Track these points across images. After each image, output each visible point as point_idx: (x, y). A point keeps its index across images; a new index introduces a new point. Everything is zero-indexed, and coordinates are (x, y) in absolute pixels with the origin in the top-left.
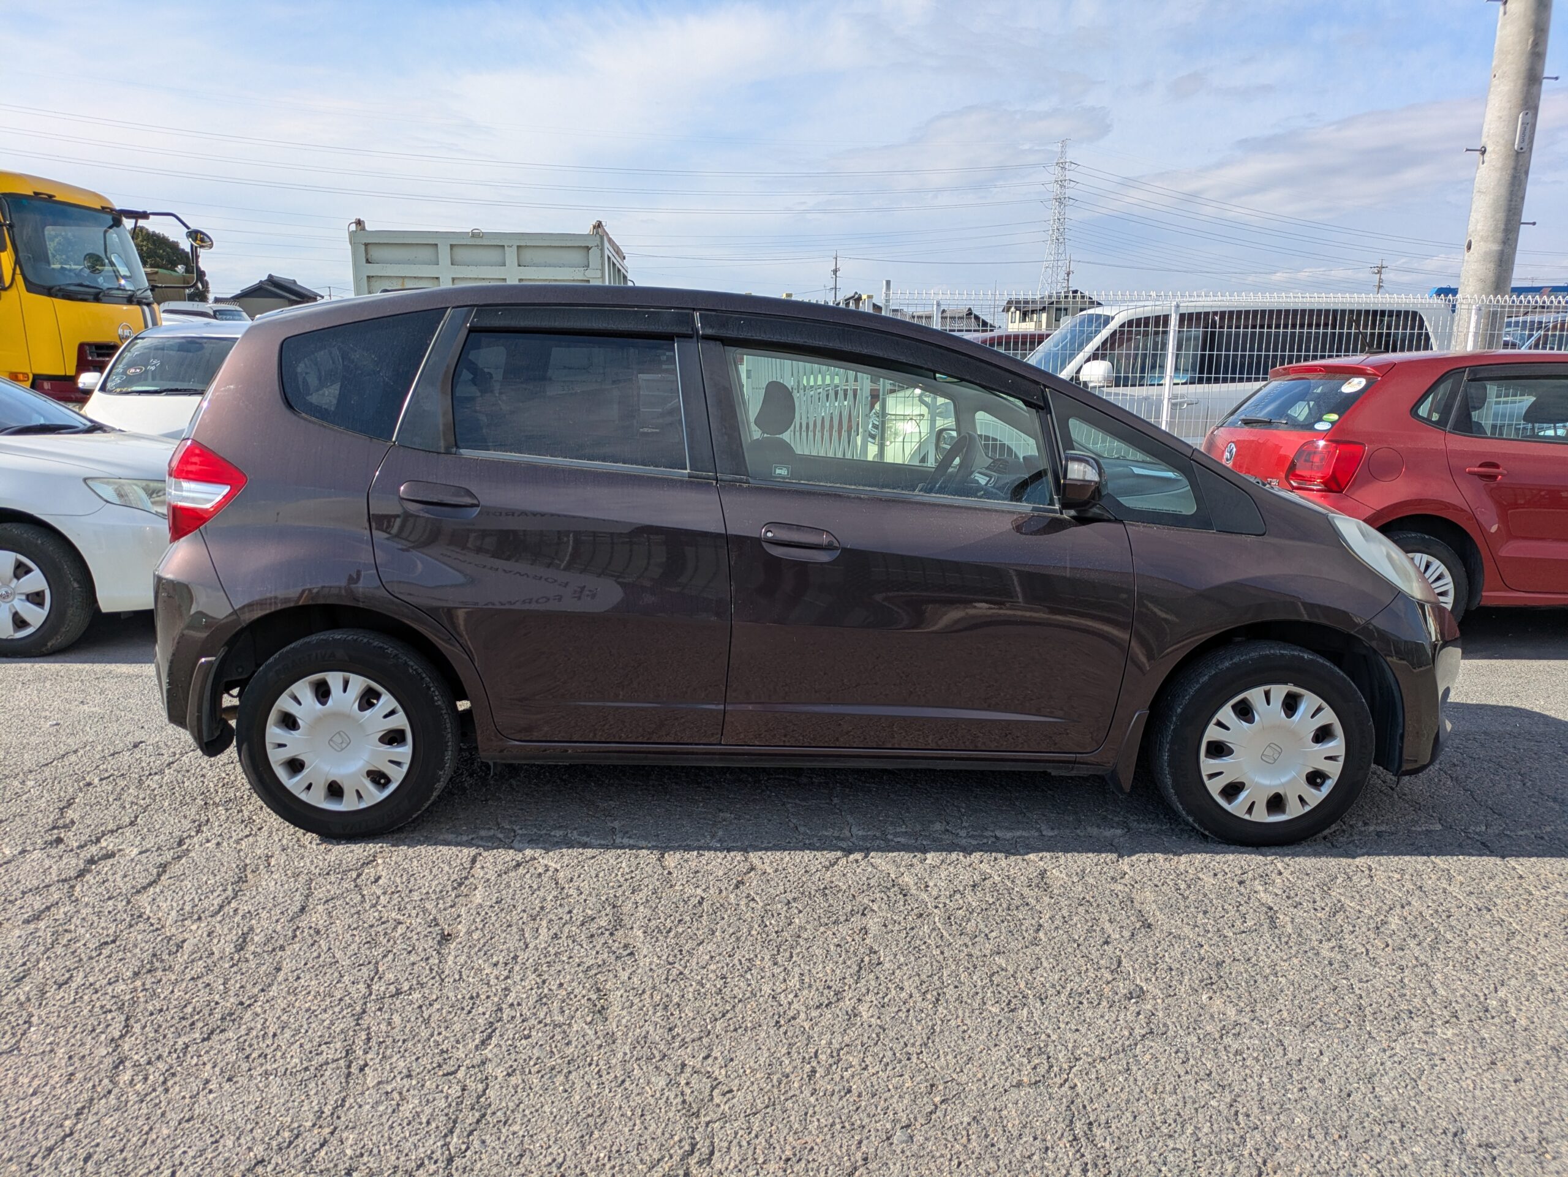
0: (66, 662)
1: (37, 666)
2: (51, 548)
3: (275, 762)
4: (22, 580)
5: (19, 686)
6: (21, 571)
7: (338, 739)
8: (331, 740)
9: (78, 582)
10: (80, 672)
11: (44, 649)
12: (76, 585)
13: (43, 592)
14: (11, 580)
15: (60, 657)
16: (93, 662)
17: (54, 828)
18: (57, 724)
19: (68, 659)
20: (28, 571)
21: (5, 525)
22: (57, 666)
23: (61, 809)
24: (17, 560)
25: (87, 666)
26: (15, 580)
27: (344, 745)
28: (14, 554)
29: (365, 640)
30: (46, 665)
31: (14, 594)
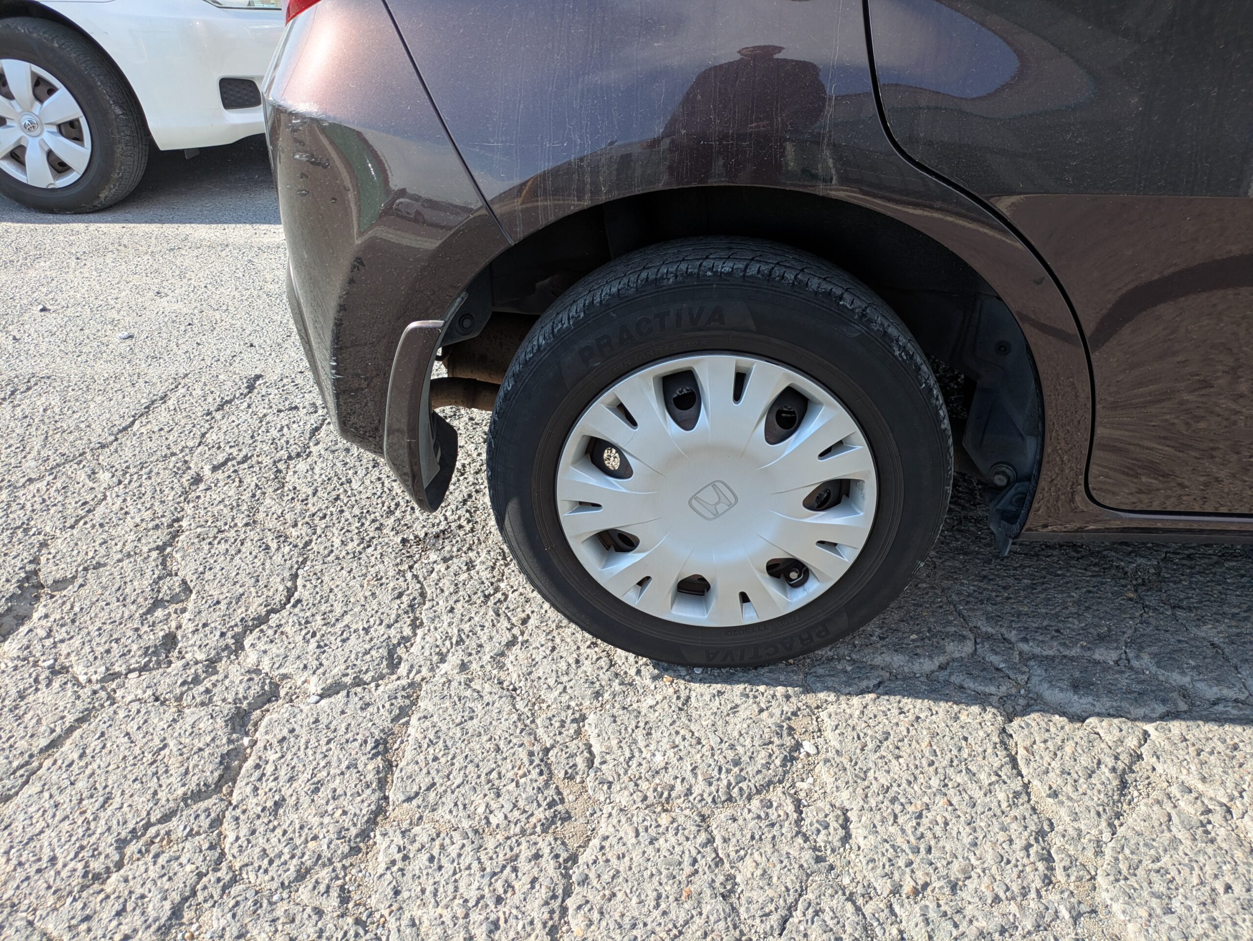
0: (127, 221)
1: (93, 227)
2: (72, 53)
3: (577, 537)
4: (46, 103)
5: (73, 262)
6: (42, 89)
7: (710, 496)
8: (694, 497)
9: (121, 107)
10: (148, 236)
11: (96, 203)
12: (118, 111)
13: (77, 120)
14: (32, 106)
15: (118, 214)
16: (161, 222)
17: (157, 604)
18: (131, 337)
19: (129, 216)
20: (52, 90)
21: (9, 21)
22: (117, 227)
23: (161, 549)
24: (33, 74)
25: (154, 228)
26: (37, 104)
27: (721, 508)
28: (27, 64)
29: (790, 276)
30: (103, 227)
31: (41, 124)
